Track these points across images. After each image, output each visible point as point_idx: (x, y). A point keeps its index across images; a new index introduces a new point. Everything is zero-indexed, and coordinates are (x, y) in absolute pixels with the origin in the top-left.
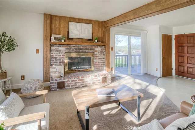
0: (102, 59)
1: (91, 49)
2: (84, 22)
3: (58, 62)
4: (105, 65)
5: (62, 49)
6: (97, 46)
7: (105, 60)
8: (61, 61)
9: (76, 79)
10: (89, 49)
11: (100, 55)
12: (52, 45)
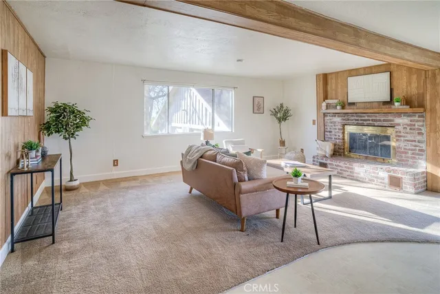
0: (414, 143)
1: (384, 121)
2: (374, 70)
3: (333, 137)
4: (424, 157)
5: (338, 119)
6: (399, 114)
7: (423, 146)
8: (337, 137)
10: (380, 120)
11: (407, 133)
12: (325, 115)
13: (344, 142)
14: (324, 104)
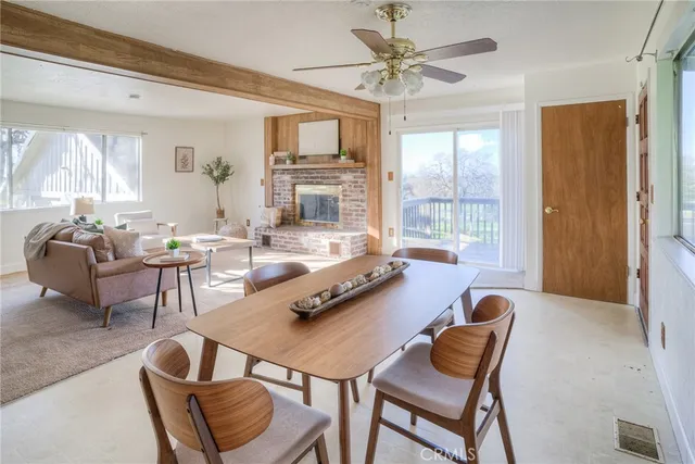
0: (357, 203)
1: (333, 178)
3: (282, 201)
4: (365, 218)
5: (287, 178)
6: (345, 170)
7: (365, 205)
8: (286, 200)
9: (286, 235)
10: (328, 178)
11: (352, 191)
12: (273, 172)
13: (294, 207)
14: (272, 158)
